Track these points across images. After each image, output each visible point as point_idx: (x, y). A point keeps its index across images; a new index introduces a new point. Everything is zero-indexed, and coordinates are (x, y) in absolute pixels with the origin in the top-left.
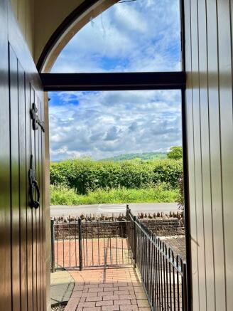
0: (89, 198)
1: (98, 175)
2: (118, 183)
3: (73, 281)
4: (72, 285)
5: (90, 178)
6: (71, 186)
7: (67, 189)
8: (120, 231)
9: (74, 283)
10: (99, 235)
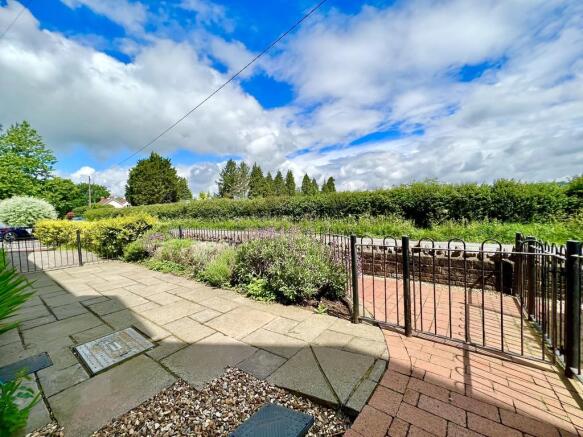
0: (433, 232)
1: (448, 202)
2: (484, 215)
3: (385, 356)
4: (382, 366)
5: (436, 206)
6: (407, 217)
7: (401, 221)
8: (498, 280)
9: (388, 362)
10: (450, 281)
